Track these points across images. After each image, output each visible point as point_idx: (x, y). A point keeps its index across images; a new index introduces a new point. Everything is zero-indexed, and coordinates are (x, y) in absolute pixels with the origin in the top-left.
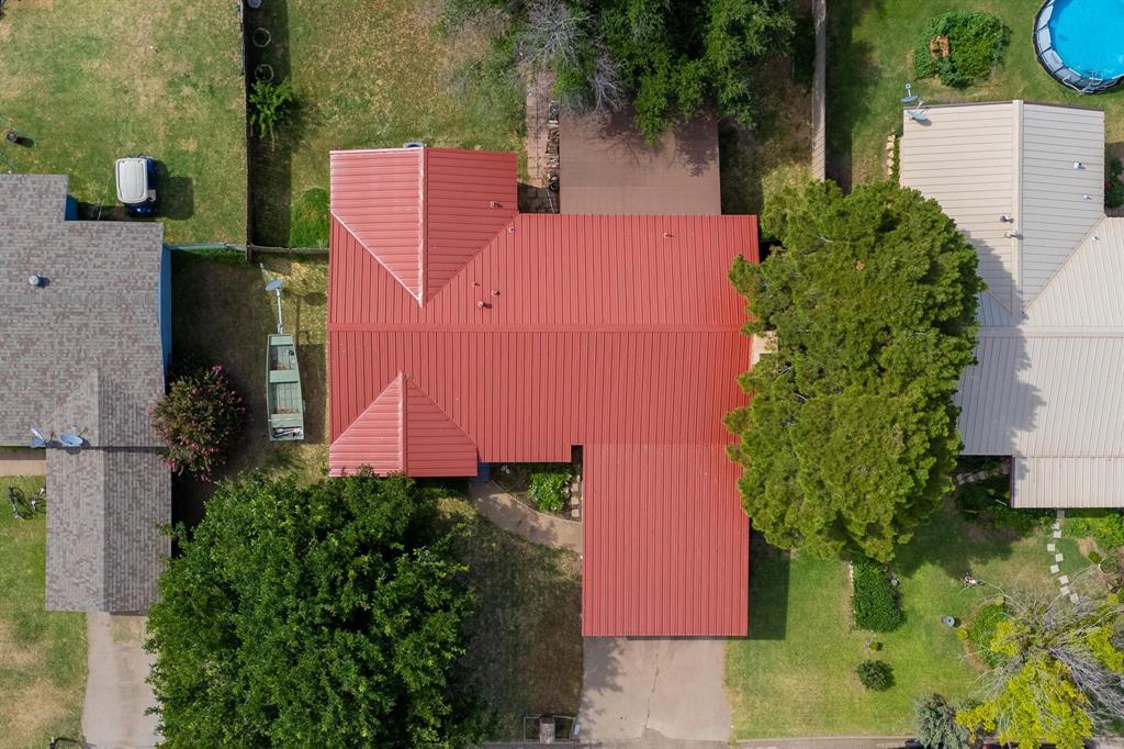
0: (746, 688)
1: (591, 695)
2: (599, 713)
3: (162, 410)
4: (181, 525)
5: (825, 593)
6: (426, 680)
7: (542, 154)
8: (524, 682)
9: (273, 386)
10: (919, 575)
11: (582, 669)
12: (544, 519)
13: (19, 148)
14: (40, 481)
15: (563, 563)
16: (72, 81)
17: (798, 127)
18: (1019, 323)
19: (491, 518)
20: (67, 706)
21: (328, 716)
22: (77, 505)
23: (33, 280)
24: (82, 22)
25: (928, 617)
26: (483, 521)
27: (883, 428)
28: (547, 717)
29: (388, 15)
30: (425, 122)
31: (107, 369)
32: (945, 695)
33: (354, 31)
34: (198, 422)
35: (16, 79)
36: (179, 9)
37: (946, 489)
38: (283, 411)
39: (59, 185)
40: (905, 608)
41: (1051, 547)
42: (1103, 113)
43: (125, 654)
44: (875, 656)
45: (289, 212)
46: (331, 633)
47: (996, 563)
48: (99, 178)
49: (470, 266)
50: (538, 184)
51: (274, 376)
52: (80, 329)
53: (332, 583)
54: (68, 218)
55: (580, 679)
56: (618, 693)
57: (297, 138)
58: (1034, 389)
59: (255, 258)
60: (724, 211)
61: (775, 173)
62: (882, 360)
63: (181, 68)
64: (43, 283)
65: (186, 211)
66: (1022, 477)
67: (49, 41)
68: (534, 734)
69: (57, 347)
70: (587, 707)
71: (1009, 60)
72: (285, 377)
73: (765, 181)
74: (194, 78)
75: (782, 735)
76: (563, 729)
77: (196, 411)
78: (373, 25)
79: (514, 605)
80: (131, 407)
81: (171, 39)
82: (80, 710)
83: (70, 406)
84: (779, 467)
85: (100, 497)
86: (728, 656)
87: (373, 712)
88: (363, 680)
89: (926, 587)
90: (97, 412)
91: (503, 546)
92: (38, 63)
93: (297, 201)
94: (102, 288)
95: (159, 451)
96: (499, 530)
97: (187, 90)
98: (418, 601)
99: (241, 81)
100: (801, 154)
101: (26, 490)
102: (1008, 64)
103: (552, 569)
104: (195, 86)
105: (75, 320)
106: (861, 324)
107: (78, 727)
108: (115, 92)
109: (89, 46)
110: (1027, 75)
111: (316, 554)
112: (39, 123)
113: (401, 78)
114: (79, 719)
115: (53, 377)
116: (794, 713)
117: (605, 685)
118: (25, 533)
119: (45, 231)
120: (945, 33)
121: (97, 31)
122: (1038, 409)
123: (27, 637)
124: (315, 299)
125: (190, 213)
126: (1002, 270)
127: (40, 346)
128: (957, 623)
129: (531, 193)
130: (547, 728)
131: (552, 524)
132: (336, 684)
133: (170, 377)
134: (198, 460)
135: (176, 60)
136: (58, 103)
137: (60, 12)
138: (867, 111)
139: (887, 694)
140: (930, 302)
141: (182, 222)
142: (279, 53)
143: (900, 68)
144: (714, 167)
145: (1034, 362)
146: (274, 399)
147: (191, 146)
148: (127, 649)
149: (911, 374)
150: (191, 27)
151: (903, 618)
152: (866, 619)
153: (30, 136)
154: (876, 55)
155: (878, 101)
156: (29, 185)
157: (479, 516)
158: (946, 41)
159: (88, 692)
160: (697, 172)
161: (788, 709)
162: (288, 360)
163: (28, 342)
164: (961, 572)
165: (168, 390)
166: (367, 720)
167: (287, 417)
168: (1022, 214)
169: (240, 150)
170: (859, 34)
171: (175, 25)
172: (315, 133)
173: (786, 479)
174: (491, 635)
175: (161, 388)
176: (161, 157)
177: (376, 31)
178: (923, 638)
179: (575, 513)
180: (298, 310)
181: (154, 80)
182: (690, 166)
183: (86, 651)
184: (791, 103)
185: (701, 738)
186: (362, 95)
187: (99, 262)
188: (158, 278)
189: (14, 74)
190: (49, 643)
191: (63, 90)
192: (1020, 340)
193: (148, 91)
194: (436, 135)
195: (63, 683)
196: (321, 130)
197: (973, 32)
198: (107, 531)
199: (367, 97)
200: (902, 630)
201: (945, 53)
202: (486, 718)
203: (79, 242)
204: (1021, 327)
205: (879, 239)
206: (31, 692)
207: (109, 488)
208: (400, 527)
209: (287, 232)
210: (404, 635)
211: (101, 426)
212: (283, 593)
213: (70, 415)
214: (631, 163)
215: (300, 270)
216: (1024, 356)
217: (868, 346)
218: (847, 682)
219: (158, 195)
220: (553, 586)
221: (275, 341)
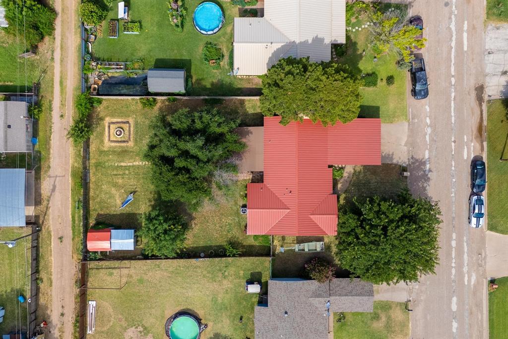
0: (393, 117)
1: (395, 161)
2: (400, 158)
3: (319, 281)
4: (350, 276)
5: (366, 95)
6: (400, 210)
7: (243, 175)
8: (392, 180)
9: (309, 250)
10: (362, 68)
11: (388, 164)
12: (345, 175)
13: (243, 319)
14: (335, 314)
15: (358, 169)
16: (224, 305)
17: (235, 103)
18: (296, 43)
19: (345, 189)
20: (397, 306)
21: (410, 237)
22: (344, 304)
23: (286, 315)
24: (208, 302)
25: (374, 66)
26: (346, 192)
27: (333, 87)
28: (401, 174)
29: (205, 218)
30: (235, 208)
31: (309, 296)
32: (396, 61)
33: (209, 227)
34: (323, 271)
35: (224, 321)
36: (204, 276)
37: (348, 67)
38: (316, 247)
39: (257, 308)
40: (371, 72)
41: (354, 30)
42: (235, 18)
43: (383, 291)
44: (385, 81)
45: (260, 246)
46: (388, 236)
47: (358, 46)
48: (251, 298)
49: (279, 196)
50: (251, 176)
51: (306, 250)
52: (299, 303)
53: (374, 236)
54: (267, 306)
55: (391, 164)
56: (394, 153)
57: (239, 243)
58: (313, 38)
59: (274, 255)
60: (263, 125)
61: (248, 110)
62: (314, 87)
63: (220, 275)
64: (286, 313)
65: (260, 274)
66: (337, 41)
67: (213, 312)
68: (406, 177)
69: (303, 309)
70: (398, 162)
71: (215, 42)
72: (307, 247)
73: (250, 112)
74: (223, 272)
75: (406, 107)
76: (404, 169)
77: (320, 271)
78: (208, 222)
79: (369, 183)
80: (318, 289)
81: (212, 278)
82: (398, 303)
83: (318, 306)
84: (341, 113)
85: (342, 298)
86: (384, 122)
87: (409, 225)
88: (400, 228)
89: (365, 66)
90: (320, 298)
91: (353, 186)
92: (219, 314)
93: (257, 243)
94: (287, 297)
95: (330, 282)
96: (348, 187)
97: (226, 274)
98: (378, 213)
99: (224, 259)
100: (242, 102)
101: (337, 317)
102: (216, 43)
103: (360, 172)
104: (225, 271)
105: (296, 304)
106: (306, 93)
107: (402, 303)
108: (227, 293)
109: (214, 300)
110: (219, 37)
111: (366, 240)
112: (237, 314)
113: (222, 214)
114: (400, 303)
115: (311, 310)
116: (401, 104)
117: (392, 157)
118: (349, 318)
119: (271, 312)
120: (209, 61)
121: (210, 298)
122: (319, 37)
123: (378, 317)
124: (283, 238)
125: (260, 273)
126: (280, 48)
127: (303, 314)
128: (375, 57)
129: (254, 178)
130: (405, 174)
131: (347, 172)
132: (402, 235)
133: (310, 279)
134: (332, 271)
135: (218, 276)
136: (230, 309)
137: (205, 309)
138: (230, 83)
139: (395, 77)
140: (299, 74)
141: (263, 275)
142: (216, 248)
143: (218, 74)
144: (250, 128)
145: (307, 39)
146: (312, 250)
147: (242, 272)
148: (381, 290)
149: (318, 79)
150: (209, 272)
151: (374, 73)
152: (374, 84)
153: (240, 317)
154: (214, 81)
155: (227, 80)
156: (258, 316)
157: (344, 193)
158: (211, 61)
159: (393, 301)
160: (251, 133)
161: (400, 105)
162: (302, 246)
163: (302, 317)
164: (361, 56)
165: (314, 279)
166: (410, 226)
167: (318, 246)
168: (265, 42)
169: (243, 259)
170: (209, 86)
171: (208, 277)
172: (238, 238)
173: (343, 111)
174: (378, 190)
175: (313, 281)
176: (245, 280)
177: (209, 221)
178: (379, 67)
179: (344, 166)
180: (287, 243)
181: (224, 283)
182: (250, 135)
183: (382, 301)
184: (228, 105)
185: (407, 130)
186: (227, 225)
187: (280, 298)
188: (284, 282)
189: (222, 321)
190: (379, 311)
191: (227, 307)
192: (301, 43)
193: (227, 284)
194: (238, 205)
195: (390, 308)
196: (237, 236)
197: (208, 53)
198: (352, 296)
199: (227, 224)
200: (377, 73)
201: (214, 61)
202: (405, 192)
203: (274, 303)
204: (297, 43)
205: (282, 88)
206: (393, 316)
207: (340, 295)
208: (356, 217)
209: (265, 246)
210: (388, 217)
211: (324, 297)
212: (377, 249)
213: (321, 305)
214: (249, 152)
215: (276, 242)
216: (305, 41)
217: (311, 91)
218: (392, 89)
219: (256, 282)
220: (364, 172)
221: (297, 250)
